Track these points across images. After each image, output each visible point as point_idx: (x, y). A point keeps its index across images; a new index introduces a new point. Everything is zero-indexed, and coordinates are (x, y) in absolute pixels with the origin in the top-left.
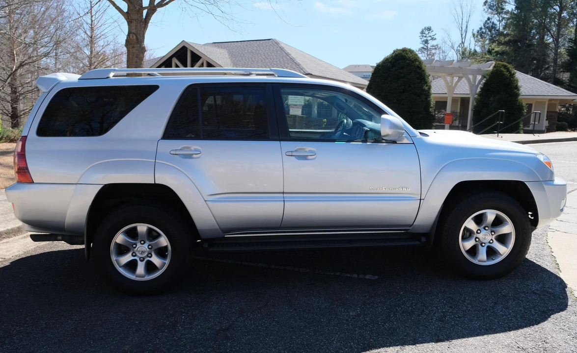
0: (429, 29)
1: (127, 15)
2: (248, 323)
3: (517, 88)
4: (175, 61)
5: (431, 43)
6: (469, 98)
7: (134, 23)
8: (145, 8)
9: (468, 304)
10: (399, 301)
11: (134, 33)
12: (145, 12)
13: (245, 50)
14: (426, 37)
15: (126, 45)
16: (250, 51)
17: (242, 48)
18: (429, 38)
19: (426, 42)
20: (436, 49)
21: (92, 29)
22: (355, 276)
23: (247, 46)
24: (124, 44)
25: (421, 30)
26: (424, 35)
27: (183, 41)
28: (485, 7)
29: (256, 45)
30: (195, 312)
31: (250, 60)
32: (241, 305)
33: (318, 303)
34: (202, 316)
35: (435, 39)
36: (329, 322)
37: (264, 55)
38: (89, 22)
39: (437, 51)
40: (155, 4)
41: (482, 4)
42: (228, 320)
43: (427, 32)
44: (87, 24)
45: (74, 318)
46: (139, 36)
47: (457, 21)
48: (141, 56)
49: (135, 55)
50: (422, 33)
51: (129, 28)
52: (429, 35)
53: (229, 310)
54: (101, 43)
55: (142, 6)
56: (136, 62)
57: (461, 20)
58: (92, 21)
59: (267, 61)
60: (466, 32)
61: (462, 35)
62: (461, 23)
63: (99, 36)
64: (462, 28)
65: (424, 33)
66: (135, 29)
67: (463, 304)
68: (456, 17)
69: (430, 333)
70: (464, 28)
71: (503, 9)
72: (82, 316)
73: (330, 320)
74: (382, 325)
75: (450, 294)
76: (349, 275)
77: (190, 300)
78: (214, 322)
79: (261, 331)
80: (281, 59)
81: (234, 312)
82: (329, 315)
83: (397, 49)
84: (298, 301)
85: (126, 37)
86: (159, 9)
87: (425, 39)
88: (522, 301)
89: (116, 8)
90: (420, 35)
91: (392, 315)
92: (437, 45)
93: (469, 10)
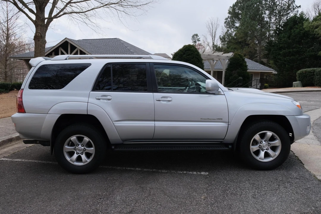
0: (197, 35)
1: (35, 22)
2: (143, 207)
3: (246, 66)
4: (61, 49)
5: (198, 43)
6: (222, 71)
7: (39, 27)
8: (46, 18)
9: (265, 187)
10: (226, 187)
11: (39, 33)
12: (46, 21)
13: (102, 44)
14: (195, 39)
15: (34, 39)
16: (104, 44)
17: (100, 43)
18: (197, 40)
19: (195, 42)
20: (200, 46)
21: (8, 30)
22: (195, 173)
23: (102, 41)
24: (33, 38)
25: (192, 36)
26: (194, 38)
27: (66, 38)
28: (225, 24)
29: (108, 41)
30: (107, 202)
31: (105, 49)
32: (135, 195)
33: (180, 191)
34: (113, 204)
35: (200, 41)
36: (191, 203)
37: (113, 47)
38: (6, 25)
39: (201, 47)
40: (52, 17)
41: (224, 23)
42: (129, 206)
43: (195, 37)
44: (5, 26)
45: (27, 211)
46: (42, 35)
47: (210, 31)
48: (44, 45)
49: (40, 45)
50: (193, 37)
51: (36, 29)
52: (197, 38)
53: (128, 199)
54: (13, 38)
55: (44, 17)
56: (40, 49)
57: (212, 31)
58: (8, 25)
59: (115, 50)
60: (215, 37)
61: (213, 39)
62: (212, 32)
63: (12, 34)
64: (212, 35)
65: (194, 37)
66: (40, 30)
67: (262, 187)
68: (210, 30)
69: (251, 206)
70: (214, 35)
71: (235, 26)
72: (32, 209)
73: (191, 201)
74: (223, 203)
75: (253, 181)
76: (191, 173)
77: (101, 194)
78: (121, 208)
79: (152, 212)
80: (123, 50)
81: (132, 200)
82: (190, 198)
83: (186, 45)
84: (168, 190)
85: (34, 34)
86: (54, 20)
87: (195, 40)
88: (292, 183)
89: (28, 18)
90: (192, 38)
91: (226, 196)
92: (201, 44)
93: (216, 26)
